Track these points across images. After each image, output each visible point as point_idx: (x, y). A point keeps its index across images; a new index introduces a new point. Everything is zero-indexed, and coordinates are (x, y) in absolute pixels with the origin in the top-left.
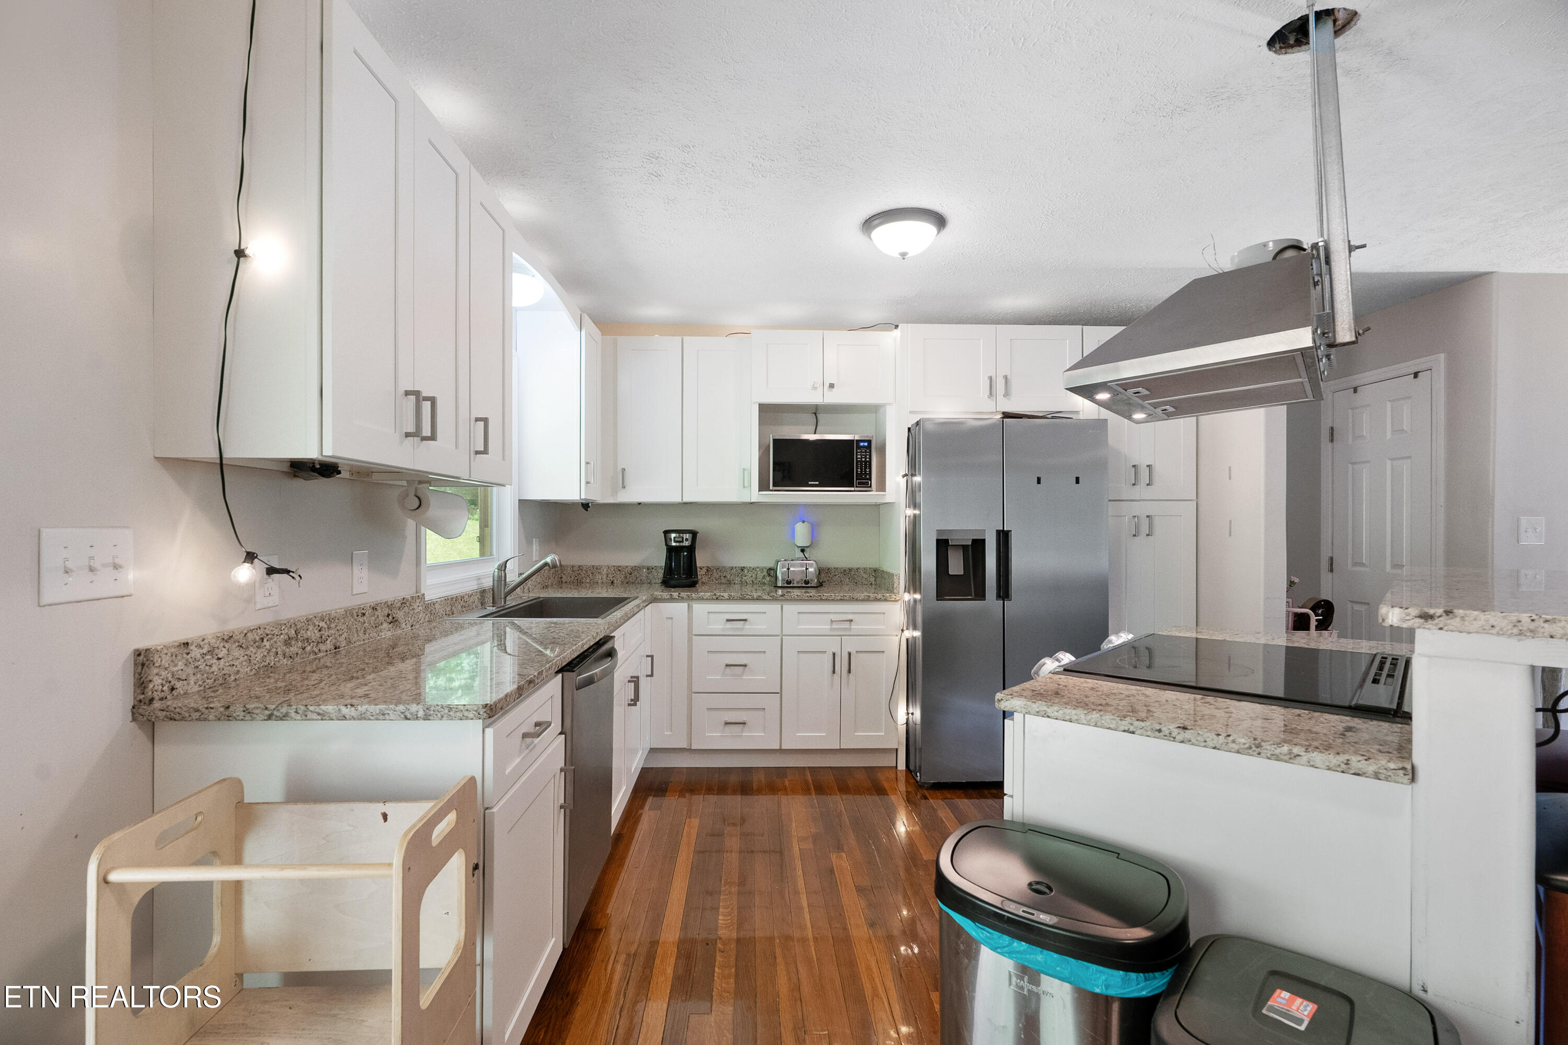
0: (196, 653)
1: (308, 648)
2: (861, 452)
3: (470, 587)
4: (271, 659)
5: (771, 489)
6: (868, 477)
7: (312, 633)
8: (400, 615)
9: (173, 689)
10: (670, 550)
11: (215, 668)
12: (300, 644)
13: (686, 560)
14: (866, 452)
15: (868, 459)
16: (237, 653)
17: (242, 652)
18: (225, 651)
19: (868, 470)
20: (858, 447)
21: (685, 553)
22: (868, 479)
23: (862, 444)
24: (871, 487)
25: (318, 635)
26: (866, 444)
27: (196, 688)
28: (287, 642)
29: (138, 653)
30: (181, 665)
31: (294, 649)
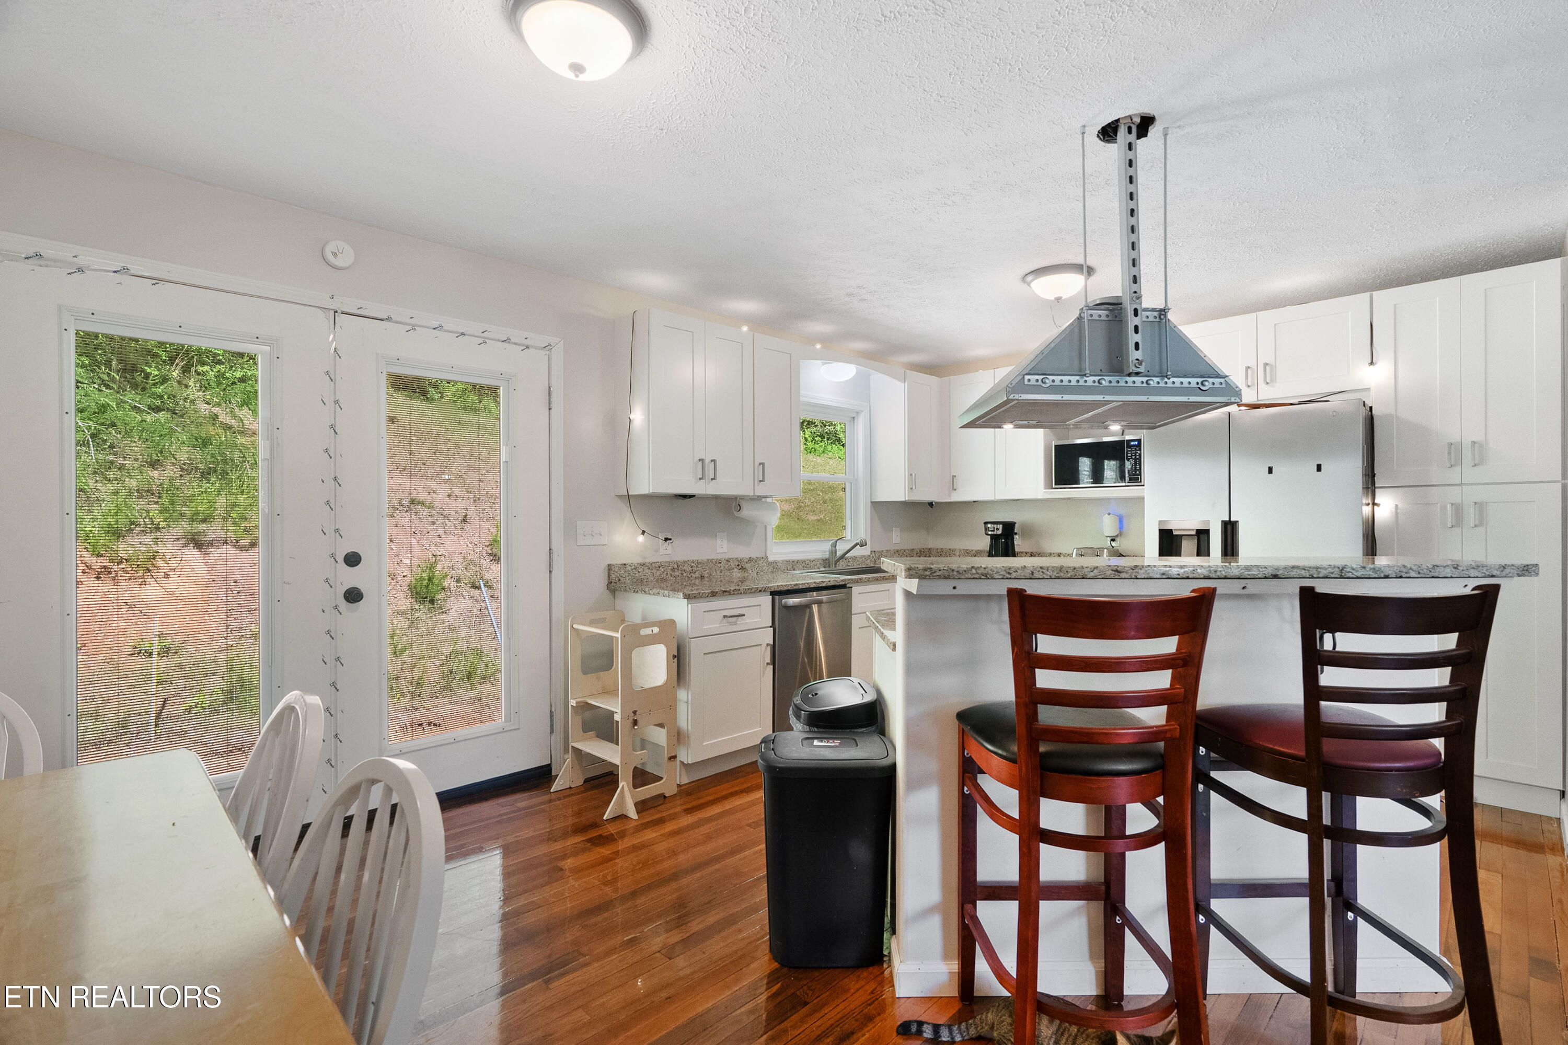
0: (629, 568)
1: (685, 574)
2: (1132, 450)
3: (819, 556)
4: (664, 576)
5: (1054, 486)
6: (1138, 472)
7: (686, 567)
8: (747, 566)
9: (619, 580)
10: (993, 537)
11: (637, 575)
12: (680, 572)
13: (1003, 545)
14: (1136, 450)
15: (1138, 457)
16: (647, 571)
17: (650, 571)
18: (642, 569)
19: (1138, 467)
20: (1129, 446)
21: (1003, 540)
22: (1138, 475)
23: (1132, 443)
24: (1141, 482)
25: (691, 569)
26: (1136, 443)
27: (629, 582)
28: (673, 570)
29: (609, 565)
30: (622, 572)
31: (677, 574)
